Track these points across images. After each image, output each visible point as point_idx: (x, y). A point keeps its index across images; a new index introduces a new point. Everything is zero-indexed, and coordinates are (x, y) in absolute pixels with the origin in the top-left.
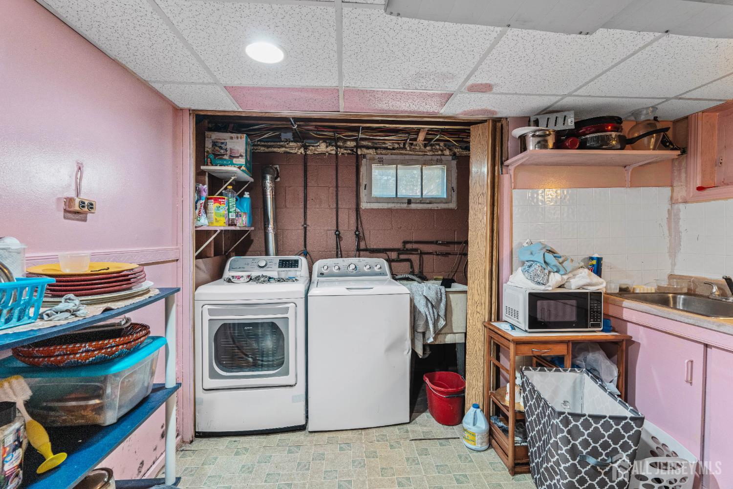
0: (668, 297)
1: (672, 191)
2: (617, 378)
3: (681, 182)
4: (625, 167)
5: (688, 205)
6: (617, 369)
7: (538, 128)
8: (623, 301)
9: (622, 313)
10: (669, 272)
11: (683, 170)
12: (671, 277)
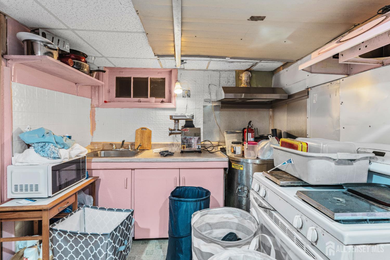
0: (98, 153)
1: (92, 101)
2: (93, 202)
3: (96, 97)
4: (76, 84)
5: (99, 109)
6: (92, 197)
7: (52, 43)
8: (92, 159)
9: (91, 166)
10: (90, 141)
11: (97, 92)
12: (92, 143)
